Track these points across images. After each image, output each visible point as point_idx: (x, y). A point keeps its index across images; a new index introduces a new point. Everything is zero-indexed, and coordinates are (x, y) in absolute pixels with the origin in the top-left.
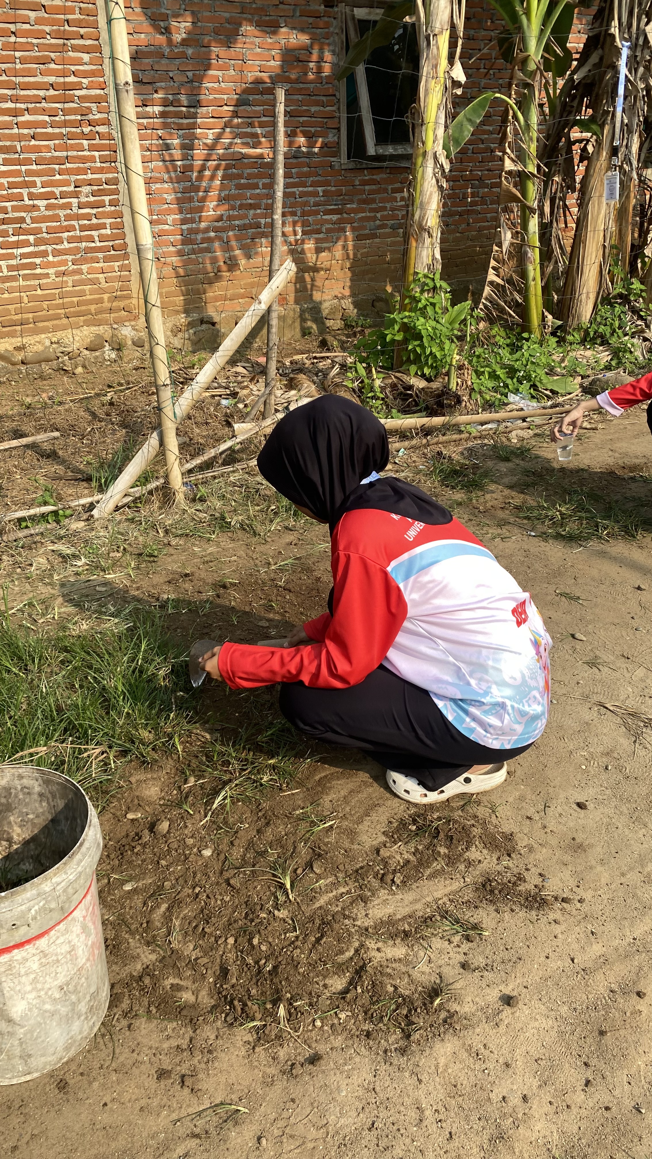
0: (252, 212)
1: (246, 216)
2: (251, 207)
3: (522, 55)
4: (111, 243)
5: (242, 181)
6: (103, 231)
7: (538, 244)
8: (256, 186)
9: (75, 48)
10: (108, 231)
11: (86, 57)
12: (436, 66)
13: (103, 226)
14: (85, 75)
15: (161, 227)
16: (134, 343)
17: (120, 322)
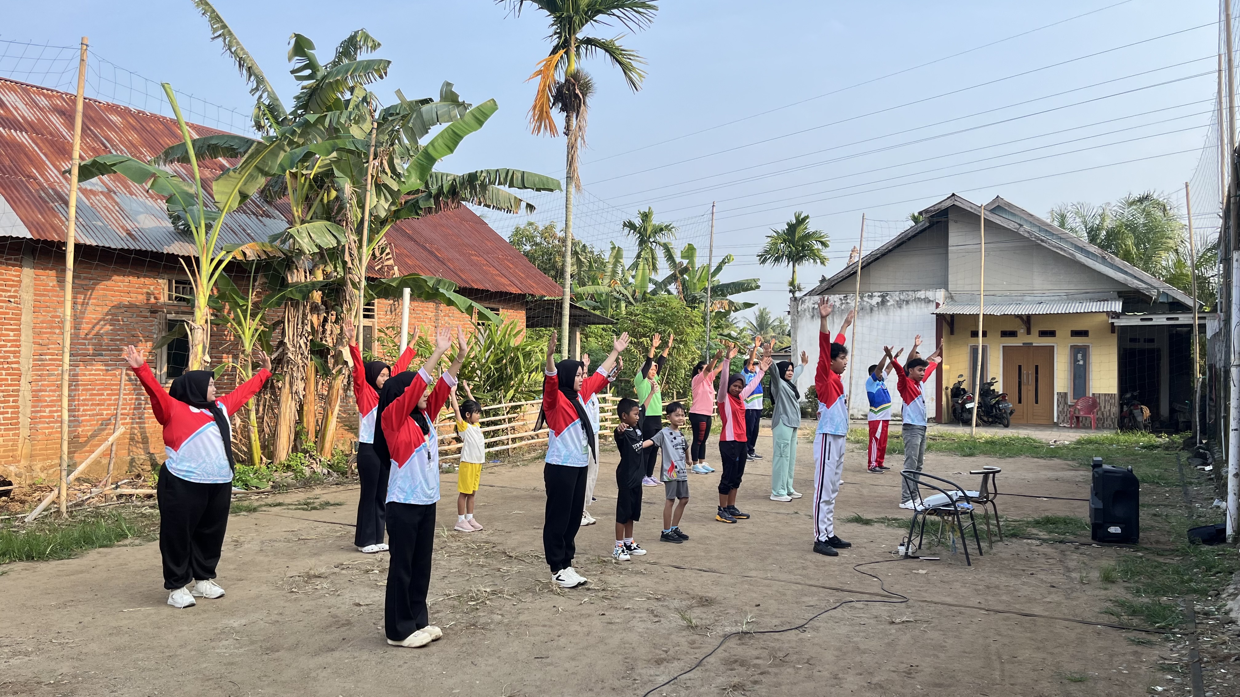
0: (98, 408)
1: (95, 410)
2: (98, 405)
3: (242, 349)
4: (9, 422)
5: (94, 392)
6: (6, 415)
7: (256, 425)
8: (102, 395)
9: (6, 330)
10: (9, 415)
11: (12, 334)
12: (196, 356)
13: (7, 413)
14: (9, 341)
15: (42, 414)
16: (16, 475)
17: (10, 463)
